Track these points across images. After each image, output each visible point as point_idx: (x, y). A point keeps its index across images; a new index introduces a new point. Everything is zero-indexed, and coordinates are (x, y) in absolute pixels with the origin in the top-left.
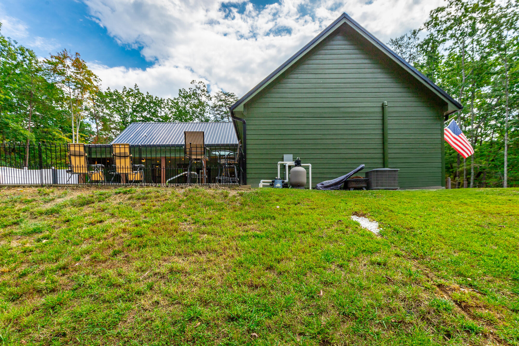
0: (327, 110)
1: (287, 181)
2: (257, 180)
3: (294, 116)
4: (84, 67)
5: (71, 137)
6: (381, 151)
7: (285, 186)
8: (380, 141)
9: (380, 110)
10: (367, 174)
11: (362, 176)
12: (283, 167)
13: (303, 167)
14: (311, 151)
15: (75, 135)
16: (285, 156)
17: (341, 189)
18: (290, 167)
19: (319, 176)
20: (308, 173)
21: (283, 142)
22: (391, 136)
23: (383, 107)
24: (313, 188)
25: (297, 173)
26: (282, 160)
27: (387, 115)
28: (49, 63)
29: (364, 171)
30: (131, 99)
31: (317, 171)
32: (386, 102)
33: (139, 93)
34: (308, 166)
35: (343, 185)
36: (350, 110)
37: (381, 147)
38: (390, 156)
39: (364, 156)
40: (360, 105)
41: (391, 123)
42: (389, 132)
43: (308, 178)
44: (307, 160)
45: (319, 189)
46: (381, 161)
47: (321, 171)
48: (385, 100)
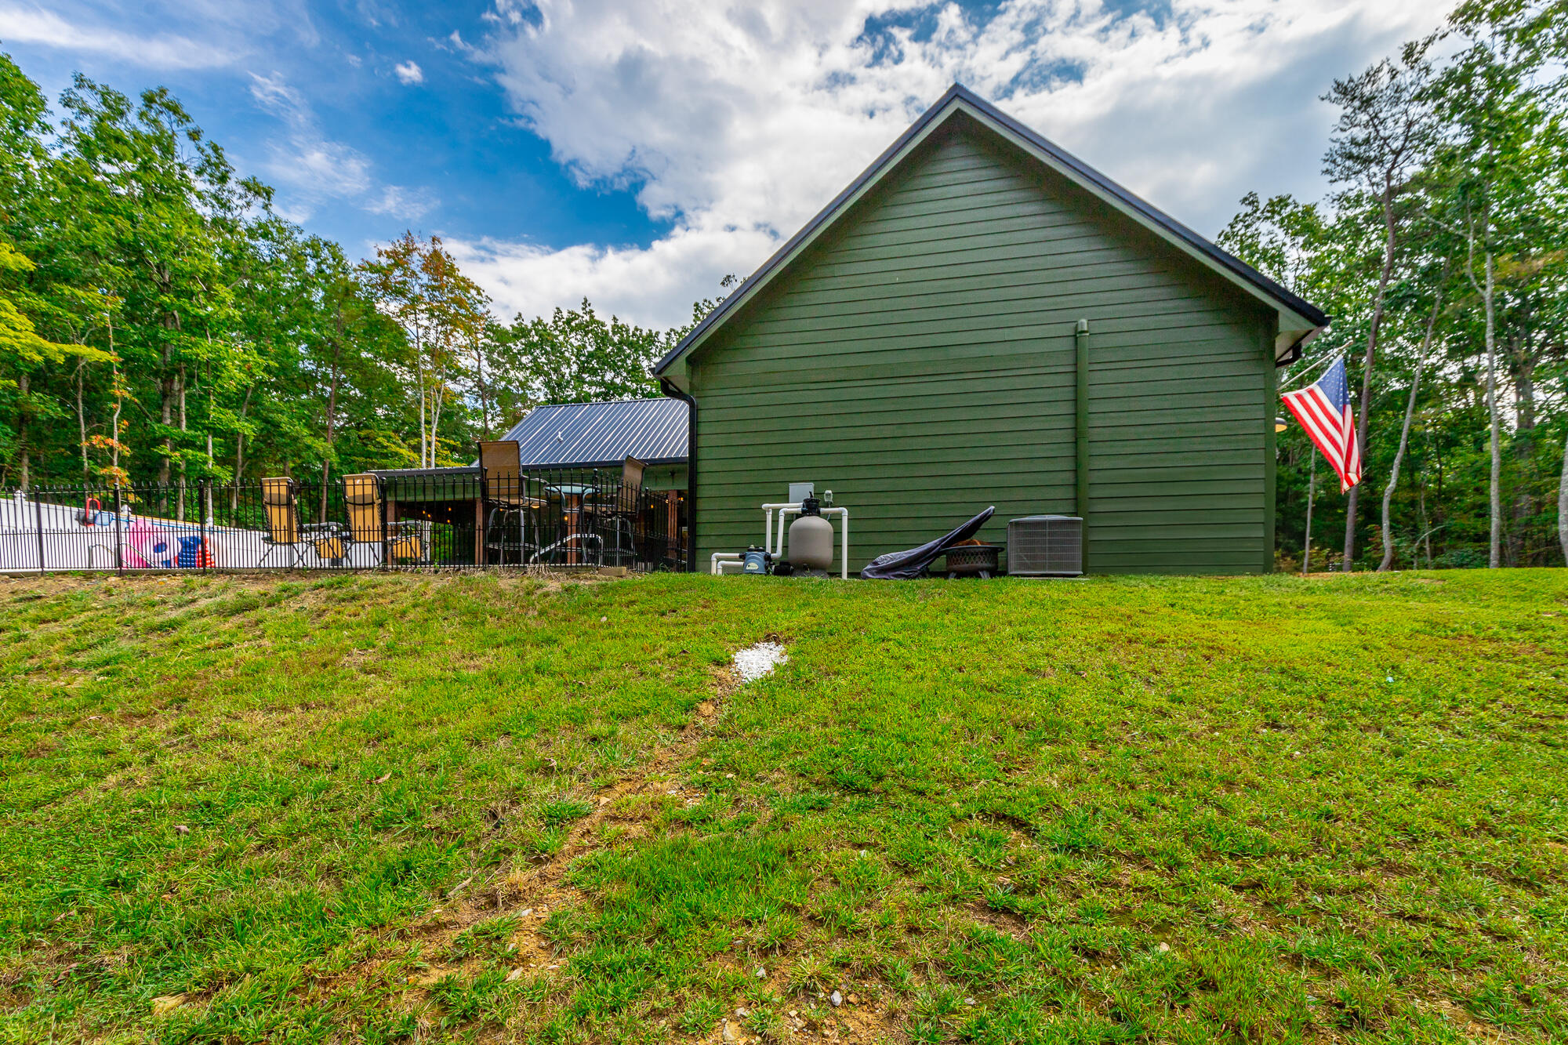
0: (912, 357)
1: (778, 553)
3: (821, 378)
4: (451, 271)
5: (417, 449)
6: (1067, 465)
8: (1067, 437)
9: (1068, 344)
10: (1001, 531)
11: (986, 540)
13: (825, 516)
15: (429, 444)
16: (793, 488)
19: (868, 541)
20: (838, 533)
22: (1099, 420)
23: (1076, 336)
24: (850, 575)
25: (805, 534)
27: (1087, 358)
28: (373, 268)
30: (575, 340)
31: (861, 526)
32: (1084, 321)
33: (593, 320)
34: (840, 514)
36: (978, 351)
37: (1068, 452)
38: (1095, 477)
40: (1007, 334)
41: (1098, 382)
42: (1094, 407)
43: (837, 546)
44: (854, 496)
45: (866, 578)
46: (1068, 493)
48: (1083, 316)
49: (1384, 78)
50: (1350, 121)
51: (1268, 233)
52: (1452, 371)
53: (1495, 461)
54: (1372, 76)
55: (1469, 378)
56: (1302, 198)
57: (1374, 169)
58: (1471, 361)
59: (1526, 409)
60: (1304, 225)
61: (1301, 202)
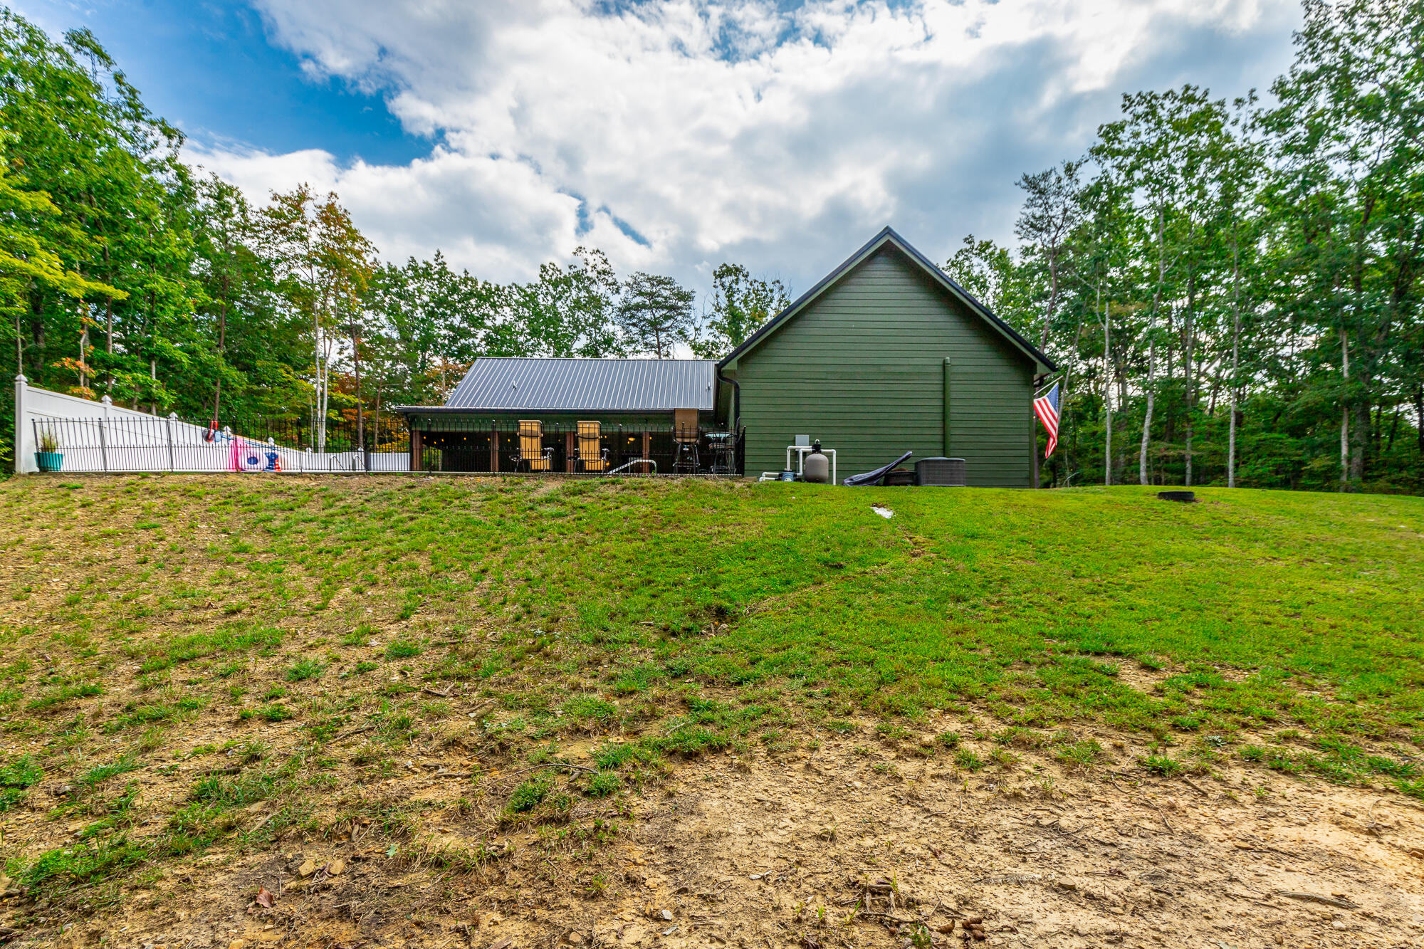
0: (859, 369)
1: (800, 473)
2: (758, 473)
3: (810, 377)
6: (940, 432)
7: (797, 479)
8: (939, 417)
9: (939, 369)
10: (917, 464)
11: (909, 469)
12: (795, 454)
13: (824, 453)
14: (835, 431)
16: (798, 438)
17: (877, 485)
18: (805, 454)
19: (847, 467)
20: (831, 463)
21: (795, 415)
22: (955, 409)
23: (944, 365)
24: (838, 484)
25: (816, 463)
26: (793, 443)
27: (950, 377)
29: (913, 460)
31: (844, 460)
32: (948, 358)
33: (444, 271)
34: (832, 453)
35: (882, 480)
36: (893, 369)
37: (940, 425)
38: (953, 439)
39: (916, 438)
41: (955, 389)
42: (952, 403)
43: (831, 471)
44: (830, 444)
45: (847, 486)
46: (940, 446)
47: (852, 460)
48: (947, 355)
49: (1053, 179)
50: (1031, 204)
51: (980, 266)
52: (1082, 367)
53: (1109, 432)
54: (1045, 176)
55: (1091, 373)
56: (999, 244)
57: (1045, 235)
58: (1092, 362)
59: (1123, 396)
60: (1001, 262)
61: (999, 248)
